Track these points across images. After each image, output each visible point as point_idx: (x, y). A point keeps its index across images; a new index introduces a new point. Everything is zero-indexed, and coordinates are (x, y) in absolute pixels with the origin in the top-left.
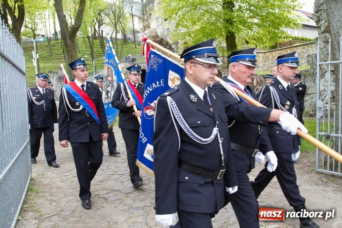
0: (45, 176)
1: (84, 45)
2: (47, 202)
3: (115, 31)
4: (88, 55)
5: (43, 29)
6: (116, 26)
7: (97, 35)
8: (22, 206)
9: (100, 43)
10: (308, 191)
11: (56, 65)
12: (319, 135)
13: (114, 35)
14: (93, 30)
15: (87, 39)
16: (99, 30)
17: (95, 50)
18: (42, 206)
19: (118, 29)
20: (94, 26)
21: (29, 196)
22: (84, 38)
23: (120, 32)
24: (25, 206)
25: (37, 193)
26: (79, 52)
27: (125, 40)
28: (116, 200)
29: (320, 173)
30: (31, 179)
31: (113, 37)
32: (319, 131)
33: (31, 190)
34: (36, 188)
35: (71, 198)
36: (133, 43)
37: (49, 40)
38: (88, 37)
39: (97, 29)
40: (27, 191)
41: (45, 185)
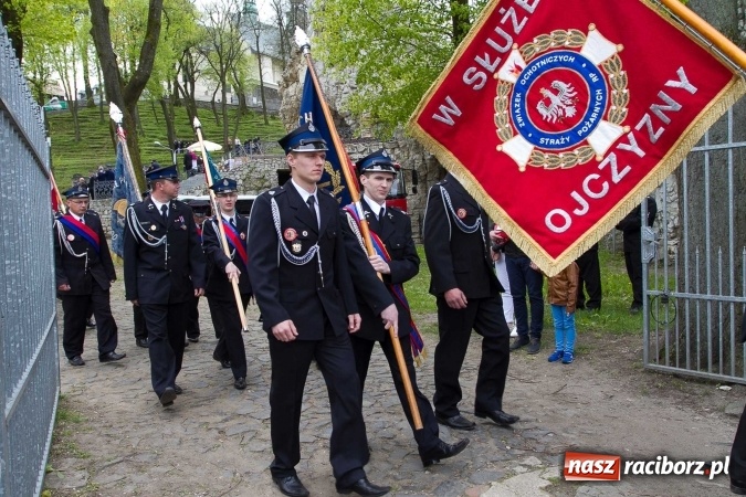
0: (88, 391)
1: (152, 118)
2: (99, 439)
3: (221, 88)
4: (162, 139)
5: (60, 82)
6: (222, 77)
7: (181, 96)
8: (51, 446)
9: (189, 114)
10: (628, 406)
11: (90, 161)
12: (648, 296)
13: (219, 97)
14: (173, 87)
15: (160, 106)
16: (185, 86)
17: (177, 128)
18: (90, 446)
19: (227, 82)
20: (176, 78)
21: (61, 427)
22: (152, 103)
23: (233, 90)
24: (56, 447)
25: (77, 422)
26: (142, 133)
27: (243, 108)
28: (244, 432)
29: (651, 372)
30: (61, 398)
31: (216, 100)
32: (649, 288)
33: (64, 417)
34: (72, 413)
35: (149, 430)
36: (259, 113)
37: (73, 106)
38: (162, 102)
39: (182, 84)
40: (56, 420)
41: (90, 408)
